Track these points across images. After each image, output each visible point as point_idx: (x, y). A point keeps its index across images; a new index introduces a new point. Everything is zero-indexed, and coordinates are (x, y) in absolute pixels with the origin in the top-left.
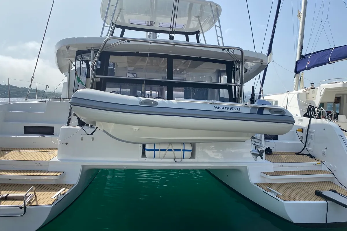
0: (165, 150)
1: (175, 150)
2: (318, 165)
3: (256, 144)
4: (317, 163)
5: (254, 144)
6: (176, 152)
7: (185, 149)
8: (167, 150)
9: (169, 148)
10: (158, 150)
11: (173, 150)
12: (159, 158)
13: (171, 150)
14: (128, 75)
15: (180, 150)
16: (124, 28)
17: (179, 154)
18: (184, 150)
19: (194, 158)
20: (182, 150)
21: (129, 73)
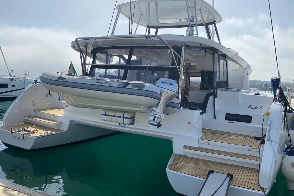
0: (111, 116)
1: (118, 117)
2: (253, 150)
3: (154, 115)
4: (253, 148)
5: (153, 116)
6: (118, 118)
7: (124, 116)
8: (112, 116)
9: (114, 115)
10: (107, 115)
11: (116, 116)
12: (108, 121)
13: (115, 116)
14: (152, 64)
15: (120, 117)
16: (157, 28)
17: (120, 120)
18: (123, 118)
19: (134, 125)
20: (122, 117)
21: (152, 62)
